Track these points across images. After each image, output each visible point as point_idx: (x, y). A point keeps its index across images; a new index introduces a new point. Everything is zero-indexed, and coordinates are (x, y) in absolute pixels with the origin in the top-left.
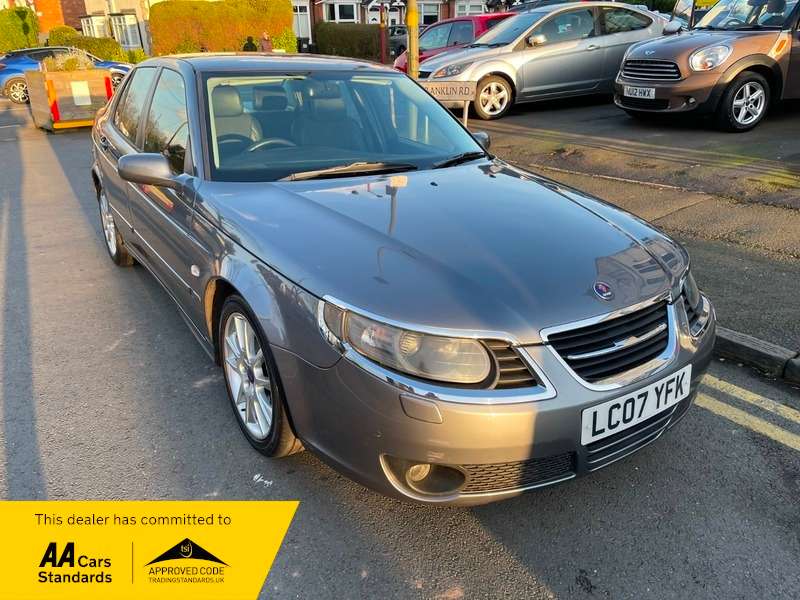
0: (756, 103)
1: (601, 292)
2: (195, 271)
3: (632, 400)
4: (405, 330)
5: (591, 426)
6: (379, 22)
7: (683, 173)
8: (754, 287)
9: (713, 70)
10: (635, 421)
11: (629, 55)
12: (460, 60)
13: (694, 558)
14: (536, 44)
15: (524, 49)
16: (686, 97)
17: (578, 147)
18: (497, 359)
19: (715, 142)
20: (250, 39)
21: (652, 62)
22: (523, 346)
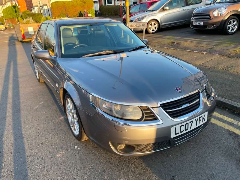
0: (235, 26)
1: (178, 90)
2: (57, 85)
3: (188, 124)
4: (116, 104)
5: (174, 132)
6: (119, 5)
7: (212, 48)
8: (232, 85)
9: (221, 16)
10: (189, 130)
11: (195, 12)
12: (143, 16)
13: (208, 172)
14: (166, 9)
15: (162, 11)
16: (213, 24)
17: (179, 41)
18: (144, 112)
19: (222, 38)
20: (80, 12)
21: (202, 14)
22: (152, 108)
